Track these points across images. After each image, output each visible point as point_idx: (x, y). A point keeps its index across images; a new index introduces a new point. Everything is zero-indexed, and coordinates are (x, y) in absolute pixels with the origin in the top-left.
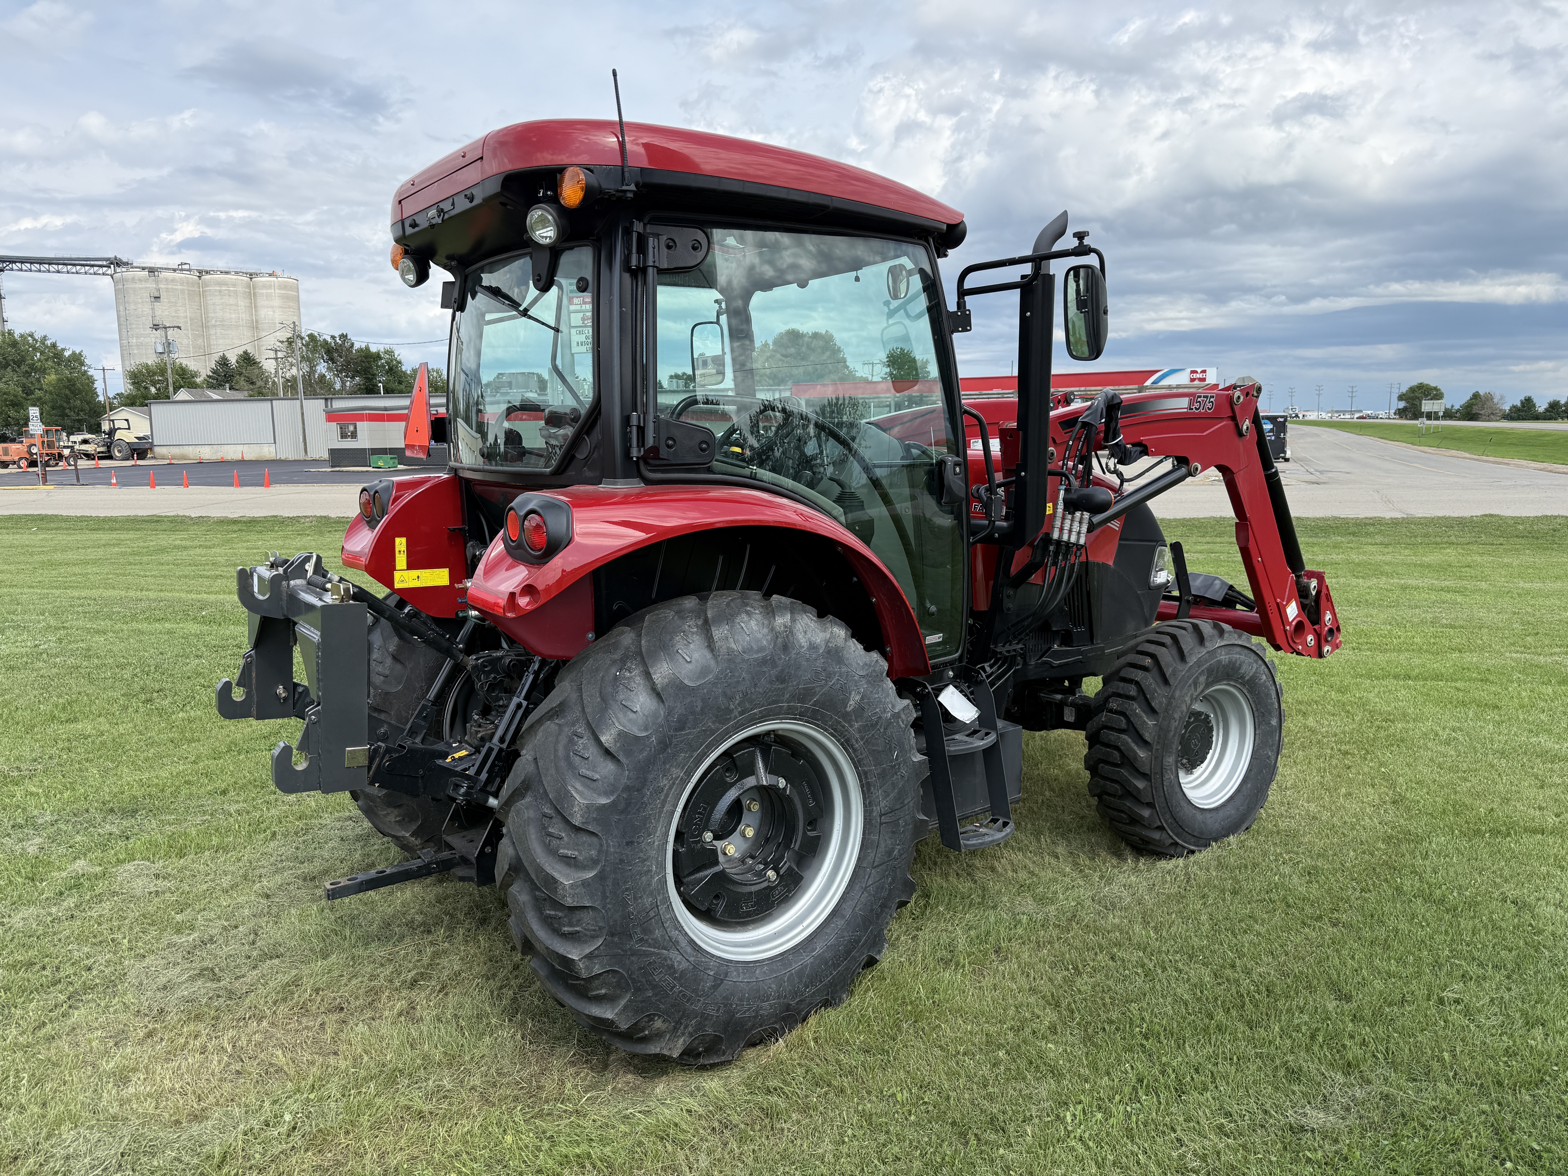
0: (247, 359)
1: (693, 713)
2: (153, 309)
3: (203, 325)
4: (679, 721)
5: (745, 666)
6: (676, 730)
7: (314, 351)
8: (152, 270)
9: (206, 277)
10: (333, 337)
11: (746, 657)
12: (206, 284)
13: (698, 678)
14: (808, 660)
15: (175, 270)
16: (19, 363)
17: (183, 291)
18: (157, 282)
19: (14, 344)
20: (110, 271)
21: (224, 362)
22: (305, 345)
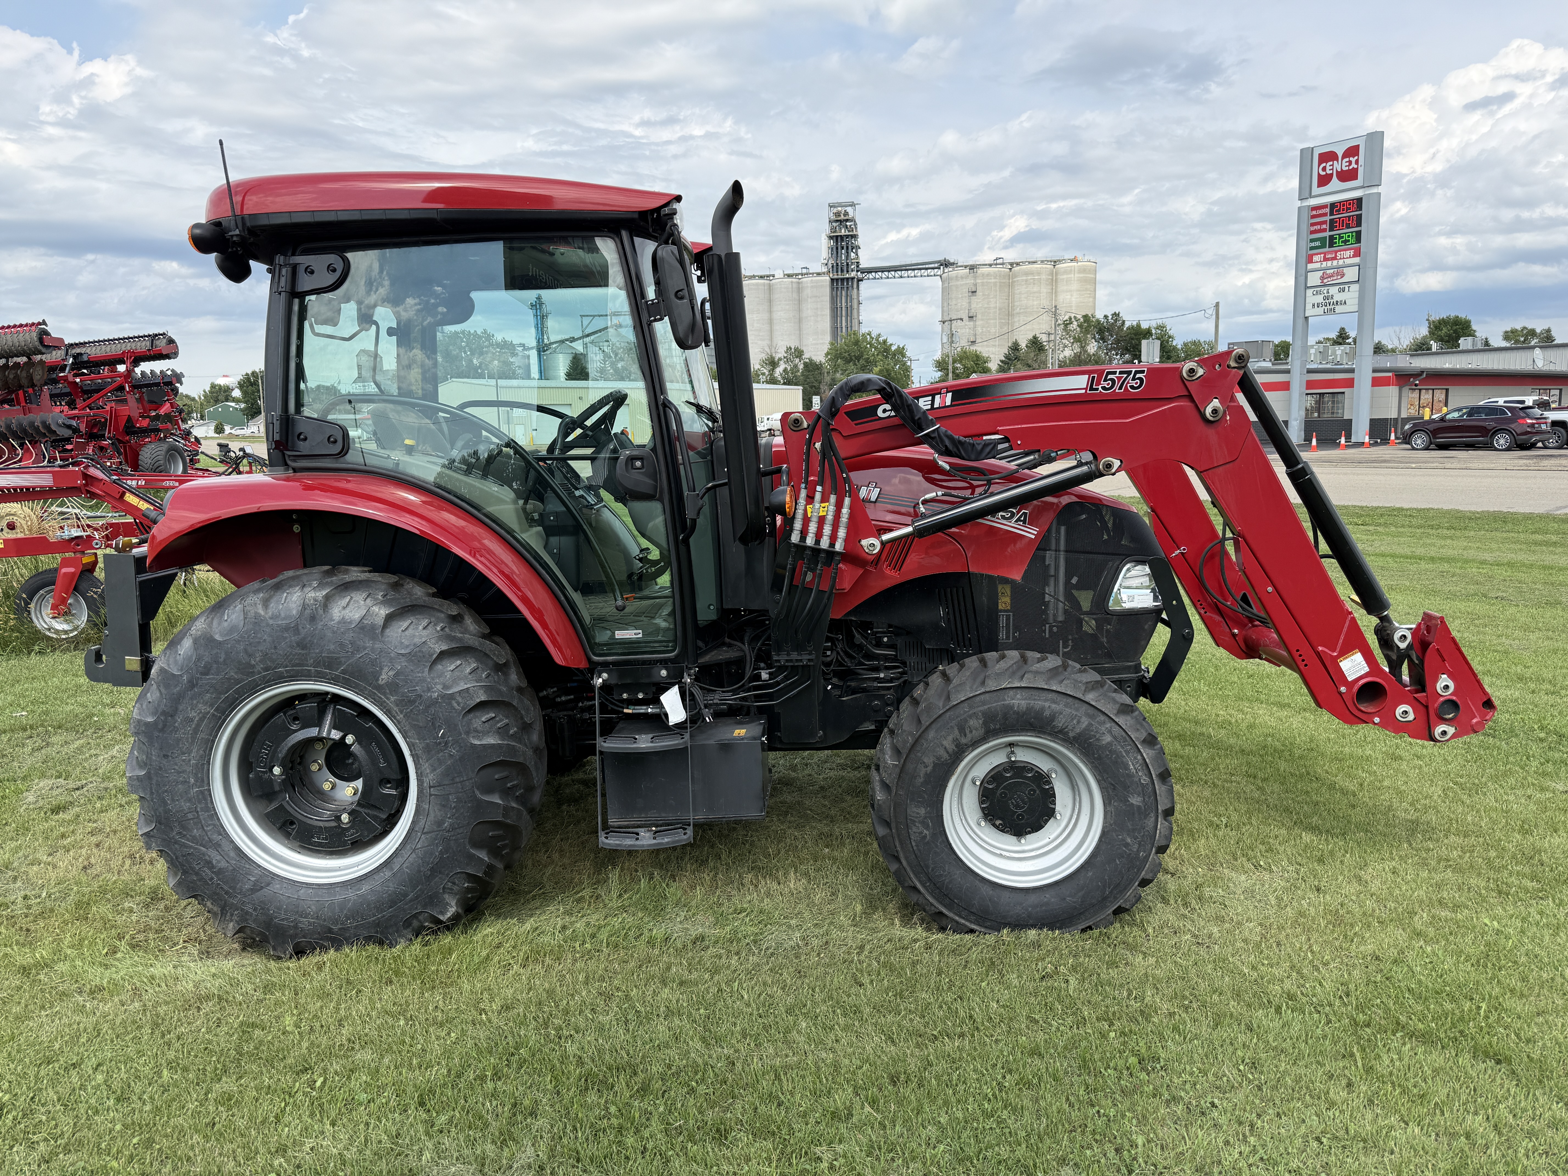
0: (1034, 343)
1: (217, 662)
2: (969, 302)
3: (1009, 313)
4: (205, 667)
5: (268, 630)
6: (202, 674)
7: (1087, 331)
8: (972, 268)
9: (1016, 269)
10: (1106, 317)
11: (271, 622)
12: (1015, 276)
13: (227, 634)
14: (334, 632)
15: (990, 265)
16: (858, 358)
17: (995, 283)
18: (975, 278)
19: (858, 342)
20: (939, 272)
21: (1015, 347)
22: (1080, 326)
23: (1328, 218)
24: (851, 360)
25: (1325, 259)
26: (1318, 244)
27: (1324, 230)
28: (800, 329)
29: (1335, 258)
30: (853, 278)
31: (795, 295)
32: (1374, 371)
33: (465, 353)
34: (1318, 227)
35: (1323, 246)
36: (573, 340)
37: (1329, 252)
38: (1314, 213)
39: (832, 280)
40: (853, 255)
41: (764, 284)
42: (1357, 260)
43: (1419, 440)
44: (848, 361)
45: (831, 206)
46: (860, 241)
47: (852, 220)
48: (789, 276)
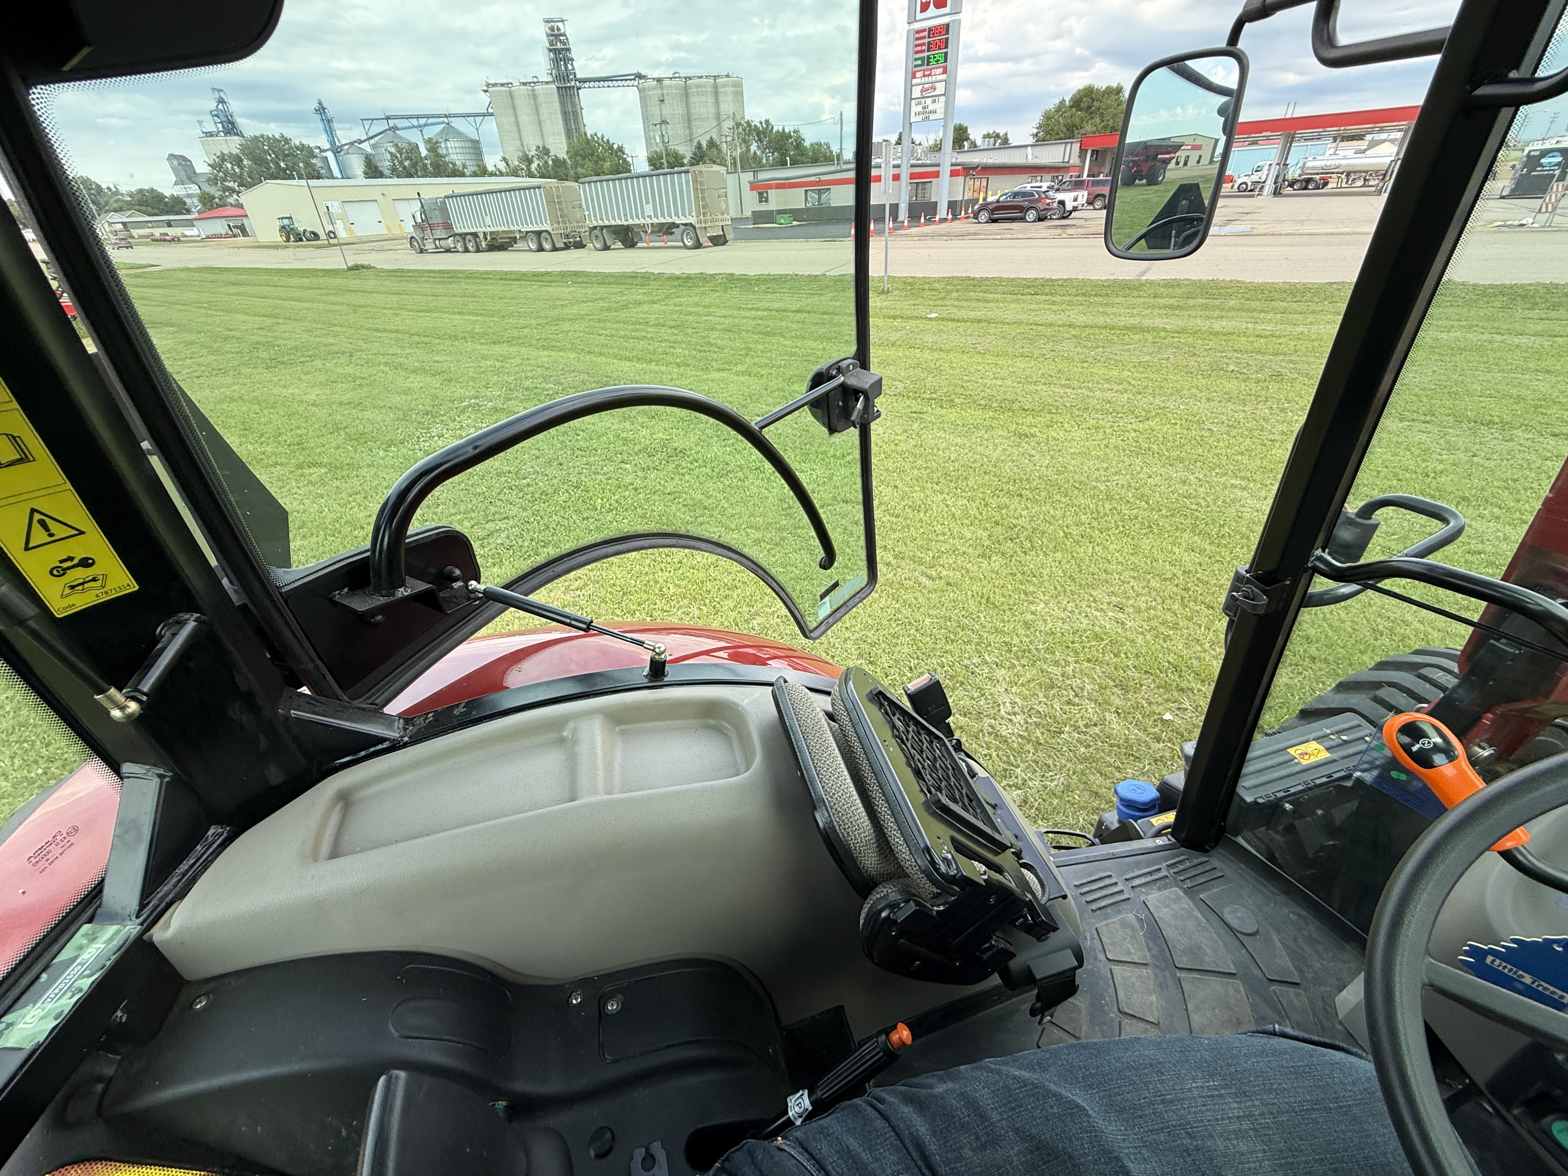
0: (712, 143)
2: (661, 110)
3: (689, 120)
7: (749, 134)
8: (658, 80)
9: (689, 82)
10: (761, 123)
12: (689, 88)
15: (671, 78)
17: (676, 94)
18: (662, 88)
19: (588, 142)
20: (636, 83)
21: (699, 146)
22: (744, 130)
23: (926, 41)
24: (586, 157)
25: (924, 76)
26: (919, 62)
27: (923, 51)
28: (541, 131)
29: (930, 75)
30: (573, 87)
31: (532, 101)
32: (952, 165)
33: (270, 156)
34: (919, 48)
35: (922, 65)
36: (361, 142)
37: (927, 70)
38: (917, 35)
39: (558, 88)
40: (570, 67)
41: (505, 91)
42: (944, 77)
43: (984, 216)
44: (584, 158)
45: (548, 21)
46: (573, 54)
47: (564, 35)
48: (524, 84)
